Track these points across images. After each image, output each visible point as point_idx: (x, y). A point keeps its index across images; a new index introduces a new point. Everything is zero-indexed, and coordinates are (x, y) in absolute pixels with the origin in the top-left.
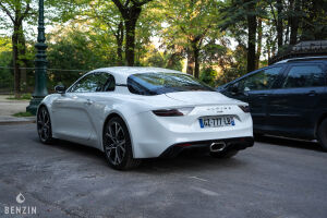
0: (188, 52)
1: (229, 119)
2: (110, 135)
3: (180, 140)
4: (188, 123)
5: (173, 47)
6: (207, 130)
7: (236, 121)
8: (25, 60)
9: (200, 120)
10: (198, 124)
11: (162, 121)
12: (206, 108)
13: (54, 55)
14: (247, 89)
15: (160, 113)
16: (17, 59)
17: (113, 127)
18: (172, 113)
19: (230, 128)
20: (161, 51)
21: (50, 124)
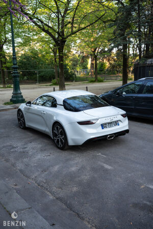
0: (91, 55)
1: (116, 123)
2: (56, 132)
3: (92, 137)
4: (96, 128)
5: (83, 52)
6: (105, 130)
7: (120, 123)
8: (6, 67)
9: (102, 125)
10: (101, 127)
11: (82, 127)
12: (105, 119)
13: (21, 62)
14: (124, 93)
15: (81, 123)
16: (2, 67)
17: (57, 128)
18: (87, 123)
19: (117, 127)
20: (77, 55)
21: (24, 119)
